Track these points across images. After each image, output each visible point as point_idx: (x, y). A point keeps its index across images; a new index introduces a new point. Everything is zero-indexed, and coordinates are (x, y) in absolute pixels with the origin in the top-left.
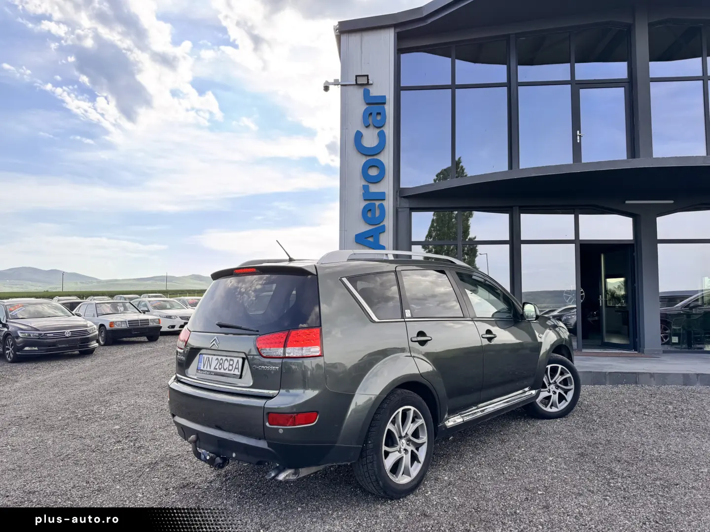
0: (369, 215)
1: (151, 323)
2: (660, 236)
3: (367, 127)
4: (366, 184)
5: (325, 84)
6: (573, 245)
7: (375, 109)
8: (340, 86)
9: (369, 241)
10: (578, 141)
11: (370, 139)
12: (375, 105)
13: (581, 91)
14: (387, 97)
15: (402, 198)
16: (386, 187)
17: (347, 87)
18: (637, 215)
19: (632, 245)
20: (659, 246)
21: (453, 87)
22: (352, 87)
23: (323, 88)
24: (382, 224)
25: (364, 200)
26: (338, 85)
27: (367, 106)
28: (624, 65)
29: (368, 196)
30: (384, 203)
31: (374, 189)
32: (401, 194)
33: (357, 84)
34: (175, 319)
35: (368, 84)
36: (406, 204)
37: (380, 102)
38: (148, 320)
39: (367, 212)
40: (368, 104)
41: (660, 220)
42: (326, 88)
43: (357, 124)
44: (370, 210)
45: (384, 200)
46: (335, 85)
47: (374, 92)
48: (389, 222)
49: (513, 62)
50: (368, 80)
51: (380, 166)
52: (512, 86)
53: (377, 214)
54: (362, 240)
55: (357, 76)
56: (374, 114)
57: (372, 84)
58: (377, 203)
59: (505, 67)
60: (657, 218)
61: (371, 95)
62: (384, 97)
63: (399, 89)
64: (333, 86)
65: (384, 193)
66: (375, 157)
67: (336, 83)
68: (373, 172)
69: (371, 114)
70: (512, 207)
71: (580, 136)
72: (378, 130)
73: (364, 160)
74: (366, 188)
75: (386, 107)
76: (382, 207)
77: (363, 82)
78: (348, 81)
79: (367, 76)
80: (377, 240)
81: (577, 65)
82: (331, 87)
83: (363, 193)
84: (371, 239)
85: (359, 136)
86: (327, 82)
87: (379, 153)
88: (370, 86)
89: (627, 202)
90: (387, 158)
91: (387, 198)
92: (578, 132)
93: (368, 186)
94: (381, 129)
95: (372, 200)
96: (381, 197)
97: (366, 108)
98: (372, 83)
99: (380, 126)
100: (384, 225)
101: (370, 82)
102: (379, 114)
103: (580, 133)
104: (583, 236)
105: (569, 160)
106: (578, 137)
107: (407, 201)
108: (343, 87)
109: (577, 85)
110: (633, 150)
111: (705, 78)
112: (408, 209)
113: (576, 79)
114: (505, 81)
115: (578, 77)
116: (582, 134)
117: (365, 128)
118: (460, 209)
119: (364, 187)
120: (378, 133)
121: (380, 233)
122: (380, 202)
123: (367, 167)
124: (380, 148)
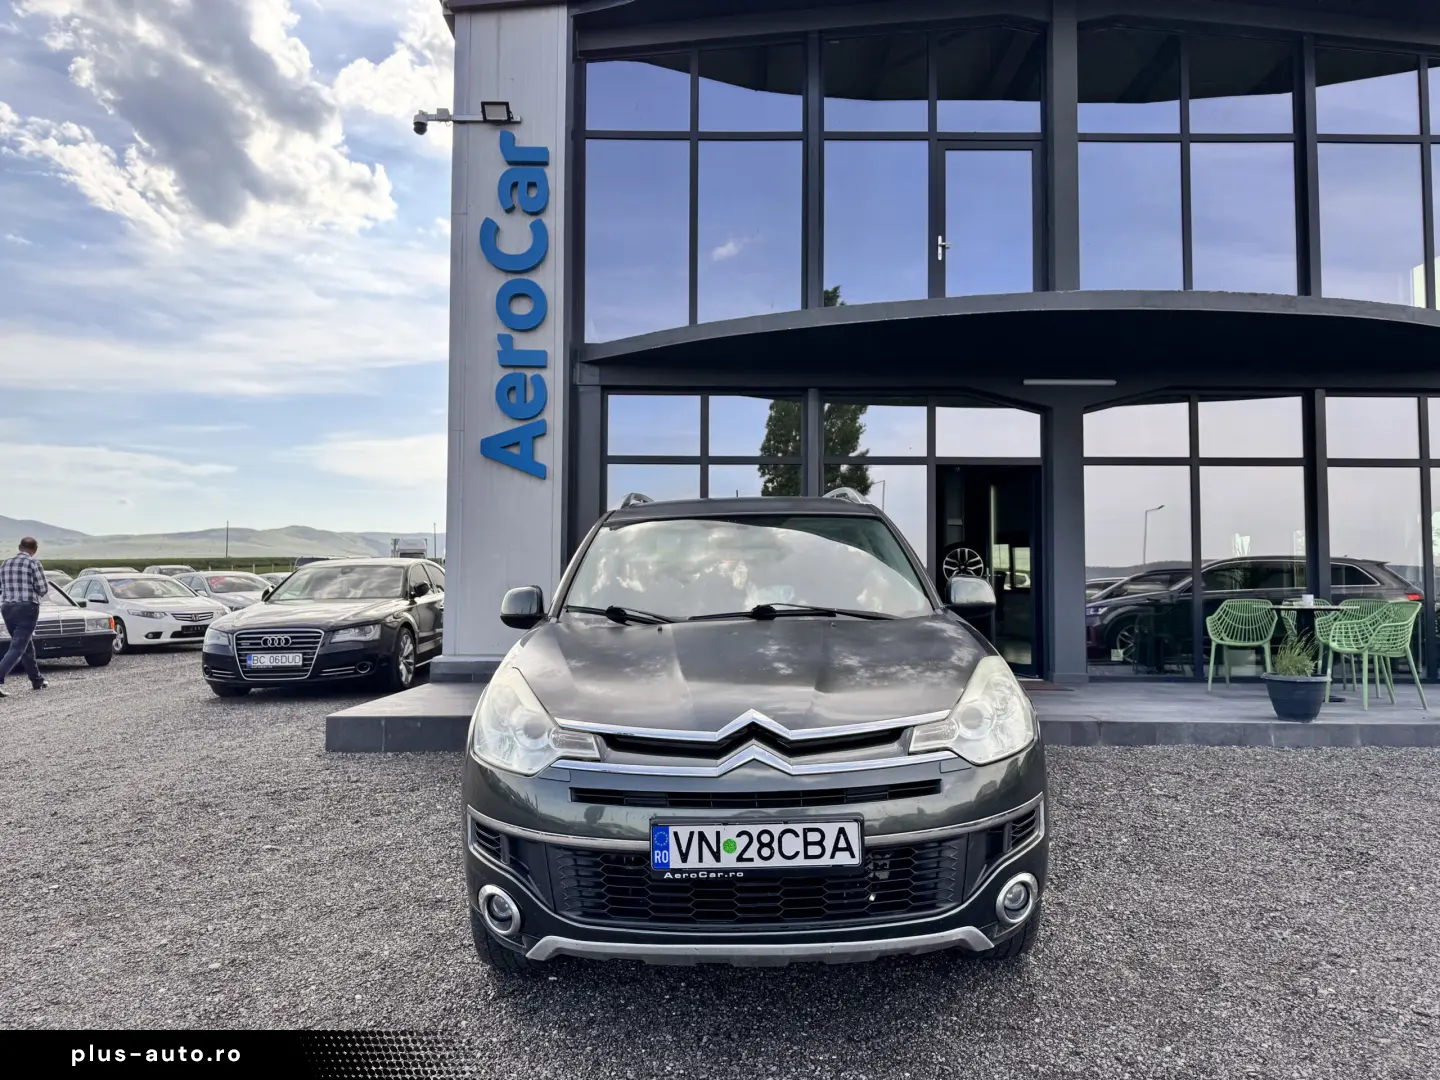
0: (513, 398)
2: (1087, 453)
3: (510, 210)
4: (507, 332)
5: (416, 117)
6: (924, 468)
7: (525, 174)
8: (451, 123)
9: (513, 455)
10: (940, 258)
11: (515, 237)
12: (526, 165)
13: (948, 153)
14: (551, 151)
15: (586, 366)
16: (551, 339)
17: (465, 126)
18: (1050, 409)
19: (1038, 468)
20: (1088, 470)
21: (695, 137)
22: (474, 129)
23: (413, 126)
24: (539, 418)
25: (504, 366)
26: (446, 120)
27: (508, 167)
28: (1034, 107)
29: (510, 358)
30: (544, 374)
31: (523, 343)
32: (577, 352)
33: (485, 121)
34: (161, 617)
35: (509, 121)
36: (590, 377)
38: (83, 620)
39: (507, 393)
40: (510, 163)
41: (1089, 419)
42: (420, 128)
43: (488, 205)
44: (513, 388)
45: (544, 367)
46: (441, 120)
47: (525, 138)
48: (555, 415)
49: (814, 91)
50: (509, 112)
51: (536, 295)
52: (813, 139)
53: (530, 396)
54: (497, 450)
55: (484, 104)
56: (523, 186)
57: (518, 123)
58: (530, 373)
59: (798, 100)
60: (1086, 417)
61: (517, 145)
62: (544, 151)
63: (578, 135)
64: (436, 122)
65: (544, 354)
66: (525, 277)
67: (442, 116)
68: (522, 308)
69: (515, 185)
70: (805, 390)
71: (944, 247)
72: (532, 219)
73: (501, 280)
74: (505, 341)
75: (549, 171)
76: (540, 383)
77: (499, 118)
78: (468, 114)
79: (507, 104)
80: (531, 453)
81: (941, 104)
82: (431, 126)
83: (499, 352)
84: (515, 450)
85: (489, 231)
86: (422, 114)
87: (534, 268)
88: (516, 126)
89: (1027, 382)
90: (551, 279)
91: (550, 362)
92: (940, 238)
93: (510, 338)
94: (538, 218)
95: (519, 366)
96: (539, 361)
97: (507, 171)
98: (519, 119)
99: (537, 210)
100: (544, 422)
101: (517, 118)
102: (532, 185)
103: (944, 240)
104: (943, 451)
105: (922, 293)
106: (940, 249)
107: (596, 370)
108: (458, 125)
109: (941, 143)
110: (1045, 278)
111: (1185, 138)
112: (599, 389)
113: (940, 129)
114: (798, 127)
115: (943, 126)
116: (947, 244)
117: (505, 214)
118: (705, 391)
119: (501, 338)
120: (532, 226)
121: (534, 438)
122: (536, 372)
123: (507, 297)
124: (536, 258)
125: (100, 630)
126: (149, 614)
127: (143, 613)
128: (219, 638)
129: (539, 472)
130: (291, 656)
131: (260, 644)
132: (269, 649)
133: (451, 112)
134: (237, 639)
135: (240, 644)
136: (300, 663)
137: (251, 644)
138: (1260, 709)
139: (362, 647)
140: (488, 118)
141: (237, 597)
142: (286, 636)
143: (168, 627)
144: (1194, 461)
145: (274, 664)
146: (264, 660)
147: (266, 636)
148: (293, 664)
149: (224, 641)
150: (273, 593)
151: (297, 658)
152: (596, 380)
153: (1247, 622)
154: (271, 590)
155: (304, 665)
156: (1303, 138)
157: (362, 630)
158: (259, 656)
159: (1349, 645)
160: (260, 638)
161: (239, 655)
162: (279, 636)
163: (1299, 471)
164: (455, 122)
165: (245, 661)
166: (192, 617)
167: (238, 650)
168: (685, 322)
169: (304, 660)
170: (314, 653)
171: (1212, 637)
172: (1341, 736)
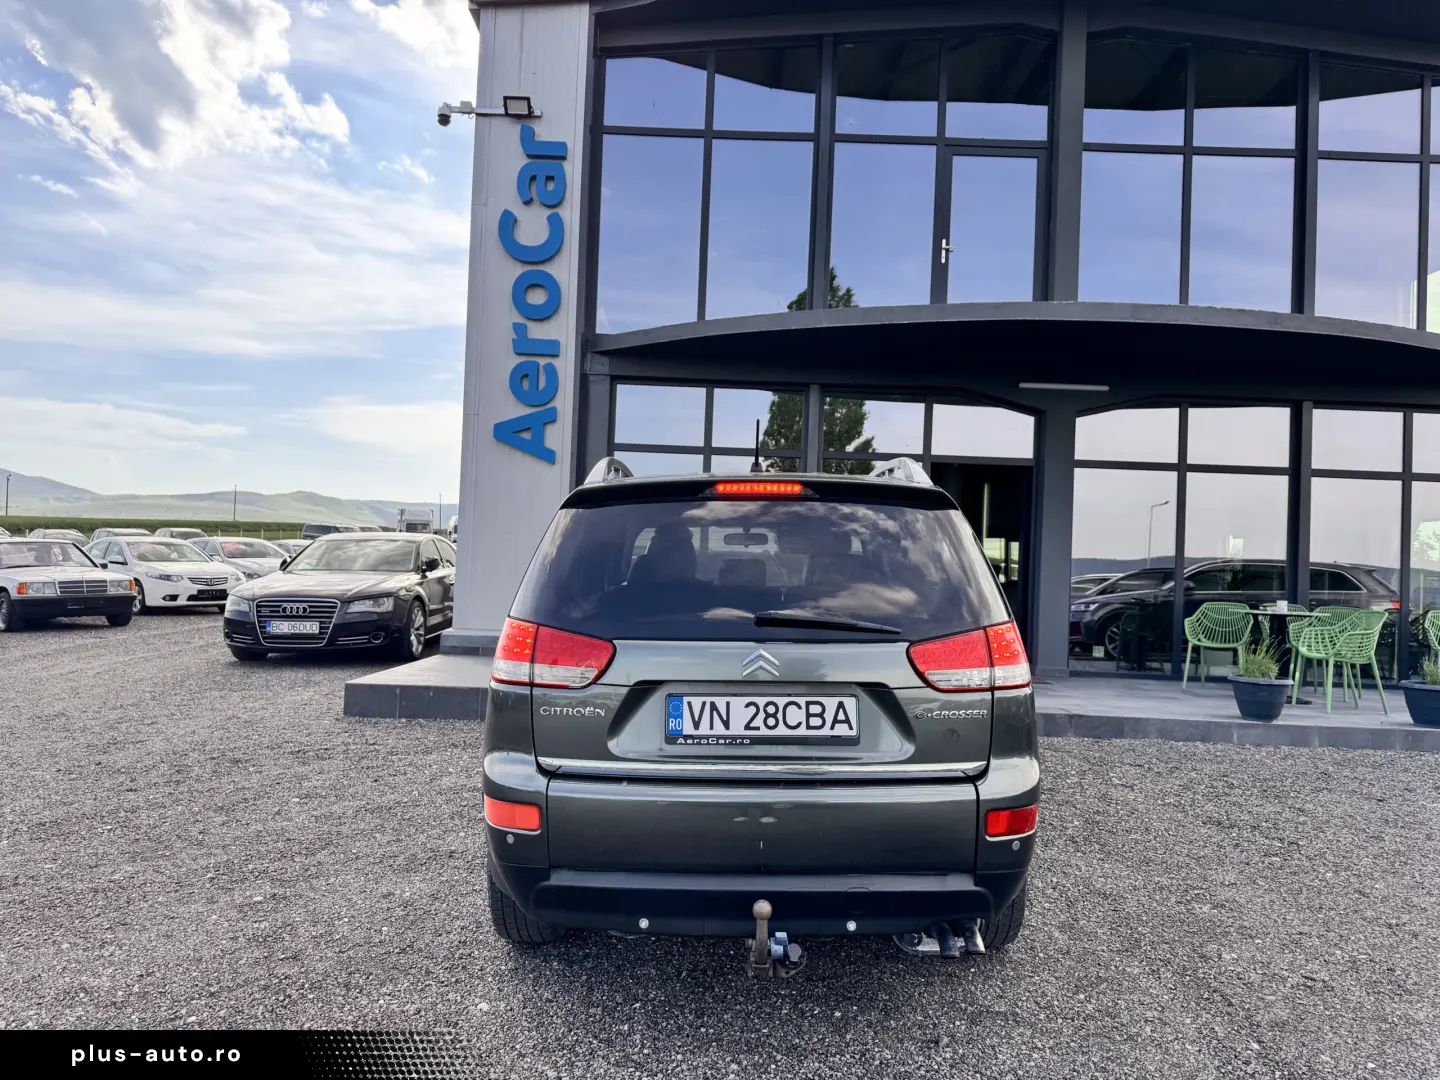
0: (526, 384)
1: (112, 589)
2: (1078, 456)
3: (528, 202)
4: (522, 320)
5: (440, 109)
8: (474, 115)
9: (524, 439)
10: (943, 261)
11: (533, 229)
12: (544, 159)
13: (956, 159)
14: (570, 145)
15: (597, 356)
16: (563, 330)
17: (487, 119)
18: (1044, 412)
19: (1030, 469)
20: (1078, 472)
21: (709, 134)
22: (496, 121)
23: (437, 118)
24: (549, 406)
25: (518, 354)
26: (469, 113)
27: (528, 161)
28: (1042, 111)
29: (523, 345)
30: (556, 362)
31: (538, 332)
32: (589, 342)
33: (507, 114)
35: (530, 115)
36: (601, 366)
37: (556, 154)
38: (105, 581)
39: (521, 378)
40: (529, 156)
41: (1082, 423)
42: (444, 120)
43: (507, 198)
44: (526, 376)
45: (557, 356)
46: (464, 113)
47: (544, 132)
48: (565, 402)
49: (827, 90)
50: (530, 107)
51: (552, 287)
52: (824, 140)
53: (542, 384)
54: (509, 434)
55: (506, 98)
56: (541, 179)
57: (538, 117)
58: (542, 362)
59: (812, 97)
60: (1079, 421)
61: (537, 139)
62: (563, 145)
63: (596, 129)
64: (459, 115)
65: (555, 344)
66: (542, 268)
67: (466, 109)
68: (537, 298)
69: (533, 178)
70: (807, 386)
71: (947, 251)
72: (548, 212)
73: (519, 270)
74: (519, 329)
75: (567, 165)
76: (551, 372)
77: (521, 113)
78: (491, 107)
79: (528, 99)
80: (540, 437)
81: (950, 106)
82: (455, 117)
83: (514, 340)
84: (527, 436)
85: (508, 222)
86: (447, 105)
87: (549, 259)
88: (537, 121)
89: (1023, 385)
90: (566, 271)
91: (563, 351)
92: (944, 241)
93: (525, 325)
94: (555, 210)
95: (532, 354)
97: (527, 165)
98: (539, 114)
99: (554, 203)
100: (554, 409)
101: (537, 112)
102: (550, 178)
103: (948, 244)
104: (937, 450)
105: (924, 298)
106: (944, 252)
107: (605, 360)
108: (481, 118)
109: (949, 149)
110: (1044, 286)
111: (1188, 150)
112: (608, 379)
113: (948, 134)
114: (810, 129)
115: (951, 132)
116: (951, 247)
117: (524, 207)
118: (711, 384)
119: (516, 326)
120: (549, 218)
121: (545, 424)
122: (549, 360)
123: (523, 286)
124: (552, 249)
125: (121, 592)
126: (167, 578)
127: (161, 576)
128: (239, 605)
129: (549, 457)
130: (308, 624)
131: (279, 612)
132: (288, 617)
133: (474, 106)
134: (258, 606)
135: (260, 612)
136: (317, 632)
137: (271, 611)
138: (1224, 708)
139: (375, 617)
140: (510, 112)
141: (251, 563)
142: (305, 605)
143: (185, 591)
144: (1182, 467)
145: (292, 631)
146: (282, 627)
147: (285, 605)
148: (311, 632)
149: (244, 607)
150: (291, 563)
151: (314, 627)
152: (606, 370)
153: (1225, 624)
154: (289, 560)
155: (320, 633)
156: (1304, 154)
157: (376, 602)
158: (278, 623)
159: (1318, 651)
160: (280, 606)
161: (259, 622)
162: (298, 605)
163: (1284, 480)
164: (478, 115)
165: (265, 627)
166: (208, 582)
167: (258, 617)
168: (693, 318)
169: (321, 628)
170: (330, 622)
171: (1189, 638)
172: (1299, 737)
